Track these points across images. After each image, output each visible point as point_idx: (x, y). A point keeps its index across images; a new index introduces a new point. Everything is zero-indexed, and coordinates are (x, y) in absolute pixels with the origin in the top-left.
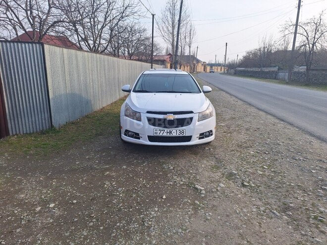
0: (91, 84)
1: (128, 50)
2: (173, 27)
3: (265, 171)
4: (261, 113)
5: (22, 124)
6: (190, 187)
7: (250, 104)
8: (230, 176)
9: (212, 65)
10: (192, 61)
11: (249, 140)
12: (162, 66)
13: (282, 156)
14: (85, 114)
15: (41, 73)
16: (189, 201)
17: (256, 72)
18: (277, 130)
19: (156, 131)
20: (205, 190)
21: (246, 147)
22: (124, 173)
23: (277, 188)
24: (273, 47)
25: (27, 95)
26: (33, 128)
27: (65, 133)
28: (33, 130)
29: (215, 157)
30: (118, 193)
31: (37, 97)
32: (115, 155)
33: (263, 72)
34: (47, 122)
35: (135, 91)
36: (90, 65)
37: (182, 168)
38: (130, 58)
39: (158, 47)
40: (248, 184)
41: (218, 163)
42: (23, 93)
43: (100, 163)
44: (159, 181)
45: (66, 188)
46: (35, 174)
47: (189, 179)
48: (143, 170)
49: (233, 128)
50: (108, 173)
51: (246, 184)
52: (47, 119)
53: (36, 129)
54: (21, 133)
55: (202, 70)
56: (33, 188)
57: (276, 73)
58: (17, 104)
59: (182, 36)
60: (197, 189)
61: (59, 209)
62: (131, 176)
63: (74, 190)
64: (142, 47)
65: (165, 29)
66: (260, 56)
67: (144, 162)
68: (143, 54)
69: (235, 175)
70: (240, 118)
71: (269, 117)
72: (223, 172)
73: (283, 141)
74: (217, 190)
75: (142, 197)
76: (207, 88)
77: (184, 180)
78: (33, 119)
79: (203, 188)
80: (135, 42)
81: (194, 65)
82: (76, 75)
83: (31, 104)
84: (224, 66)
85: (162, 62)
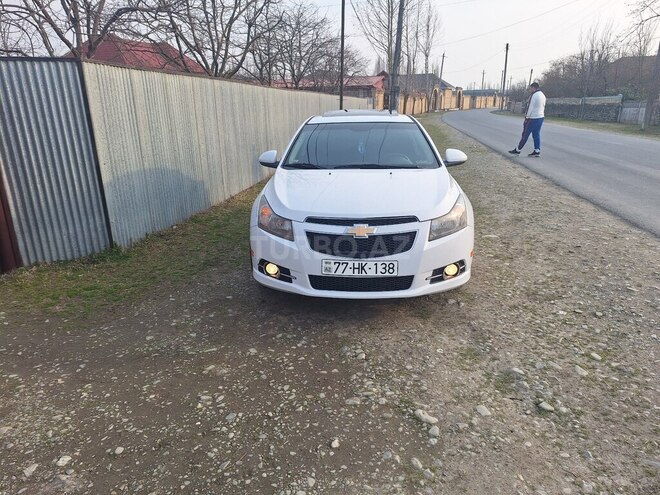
0: (203, 147)
1: (292, 68)
2: (391, 12)
3: (594, 368)
4: (584, 206)
5: (48, 241)
6: (404, 413)
7: (558, 185)
8: (507, 382)
9: (474, 94)
10: (431, 84)
11: (555, 278)
12: (366, 100)
13: (636, 323)
14: (190, 213)
15: (80, 129)
16: (397, 458)
17: (571, 107)
18: (622, 250)
19: (328, 266)
20: (439, 424)
21: (548, 299)
22: (248, 369)
23: (627, 419)
24: (613, 50)
25: (53, 179)
26: (72, 250)
27: (140, 259)
28: (73, 255)
29: (469, 325)
30: (224, 429)
31: (76, 183)
32: (236, 318)
33: (587, 107)
34: (100, 236)
35: (286, 166)
36: (199, 105)
37: (387, 358)
38: (297, 84)
39: (357, 59)
40: (549, 407)
41: (477, 342)
42: (44, 175)
43: (199, 338)
44: (329, 395)
45: (108, 410)
46: (50, 367)
47: (402, 389)
48: (295, 360)
49: (516, 244)
50: (210, 368)
51: (545, 405)
52: (99, 229)
53: (79, 251)
54: (48, 260)
55: (454, 105)
56: (34, 408)
57: (618, 109)
58: (34, 198)
59: (408, 33)
60: (418, 420)
61: (78, 472)
62: (264, 377)
63: (125, 415)
64: (322, 61)
65: (373, 18)
66: (582, 71)
67: (300, 339)
68: (324, 74)
69: (519, 378)
70: (534, 219)
71: (603, 215)
72: (490, 369)
73: (638, 280)
74: (471, 425)
75: (281, 441)
76: (456, 154)
77: (389, 393)
78: (71, 231)
79: (434, 420)
80: (306, 49)
81: (436, 95)
82: (164, 130)
83: (65, 199)
84: (501, 95)
85: (367, 91)
